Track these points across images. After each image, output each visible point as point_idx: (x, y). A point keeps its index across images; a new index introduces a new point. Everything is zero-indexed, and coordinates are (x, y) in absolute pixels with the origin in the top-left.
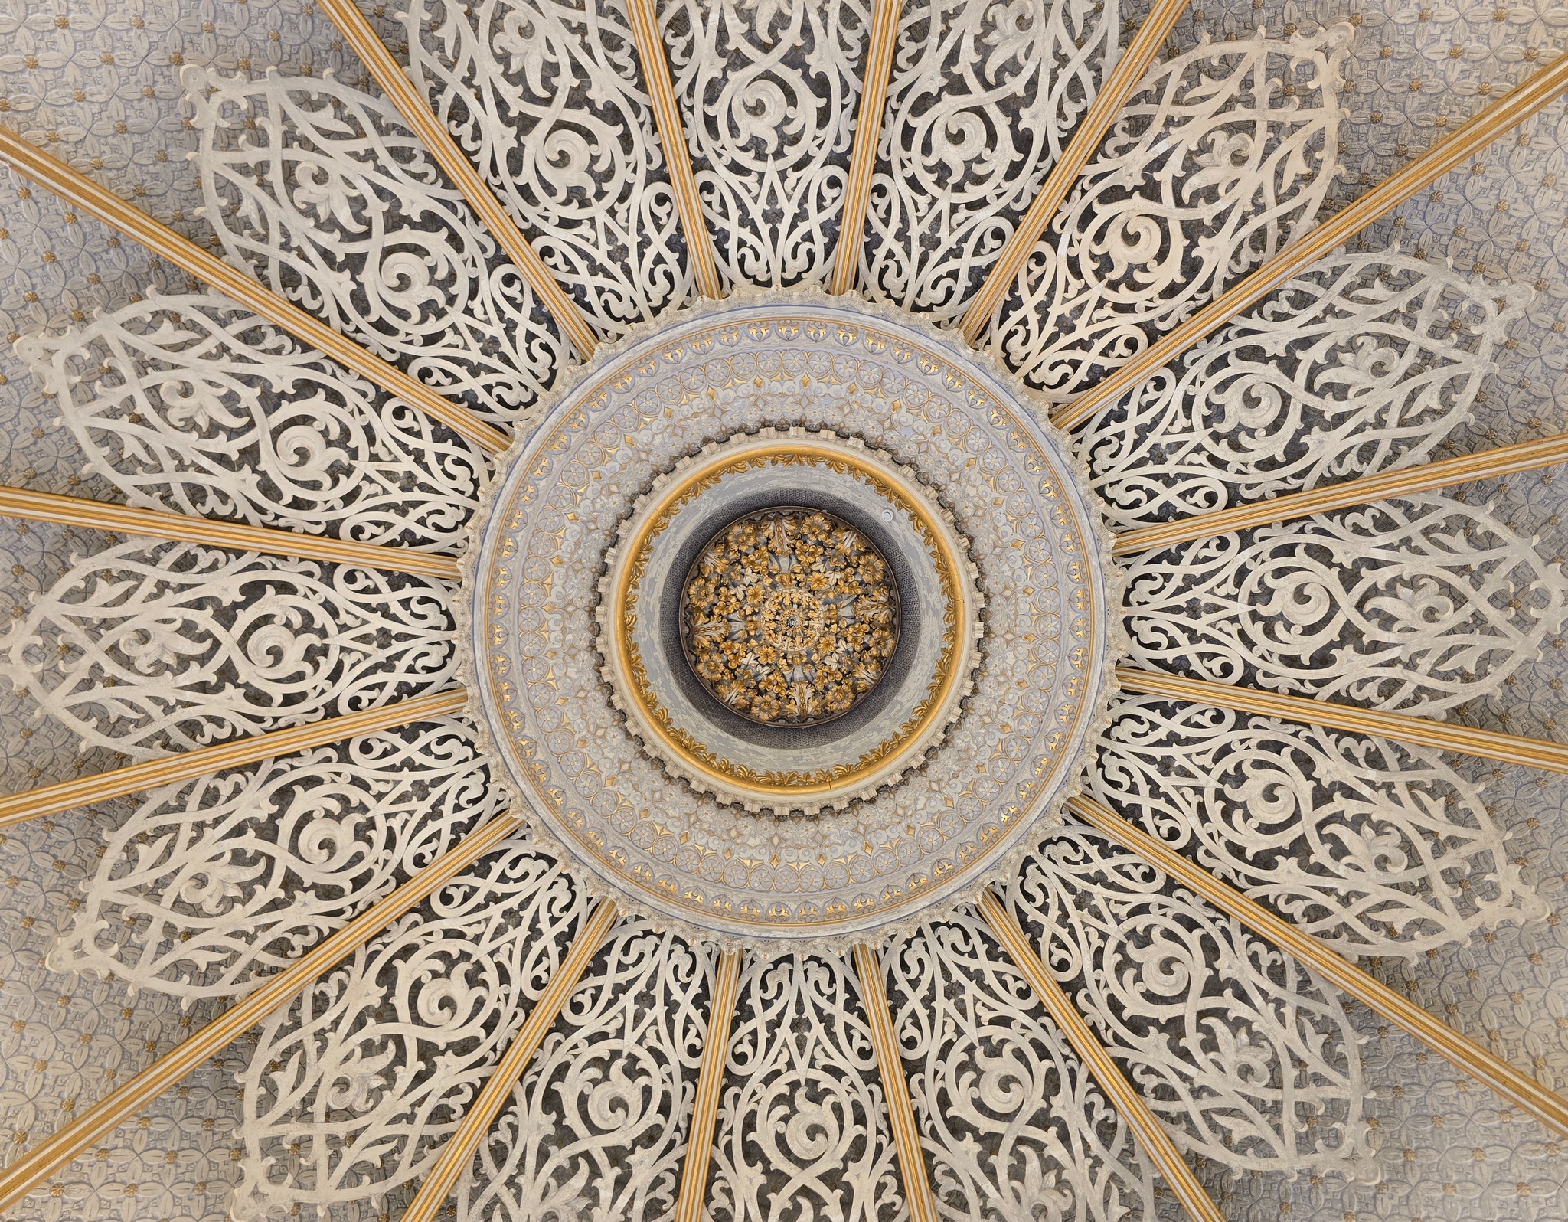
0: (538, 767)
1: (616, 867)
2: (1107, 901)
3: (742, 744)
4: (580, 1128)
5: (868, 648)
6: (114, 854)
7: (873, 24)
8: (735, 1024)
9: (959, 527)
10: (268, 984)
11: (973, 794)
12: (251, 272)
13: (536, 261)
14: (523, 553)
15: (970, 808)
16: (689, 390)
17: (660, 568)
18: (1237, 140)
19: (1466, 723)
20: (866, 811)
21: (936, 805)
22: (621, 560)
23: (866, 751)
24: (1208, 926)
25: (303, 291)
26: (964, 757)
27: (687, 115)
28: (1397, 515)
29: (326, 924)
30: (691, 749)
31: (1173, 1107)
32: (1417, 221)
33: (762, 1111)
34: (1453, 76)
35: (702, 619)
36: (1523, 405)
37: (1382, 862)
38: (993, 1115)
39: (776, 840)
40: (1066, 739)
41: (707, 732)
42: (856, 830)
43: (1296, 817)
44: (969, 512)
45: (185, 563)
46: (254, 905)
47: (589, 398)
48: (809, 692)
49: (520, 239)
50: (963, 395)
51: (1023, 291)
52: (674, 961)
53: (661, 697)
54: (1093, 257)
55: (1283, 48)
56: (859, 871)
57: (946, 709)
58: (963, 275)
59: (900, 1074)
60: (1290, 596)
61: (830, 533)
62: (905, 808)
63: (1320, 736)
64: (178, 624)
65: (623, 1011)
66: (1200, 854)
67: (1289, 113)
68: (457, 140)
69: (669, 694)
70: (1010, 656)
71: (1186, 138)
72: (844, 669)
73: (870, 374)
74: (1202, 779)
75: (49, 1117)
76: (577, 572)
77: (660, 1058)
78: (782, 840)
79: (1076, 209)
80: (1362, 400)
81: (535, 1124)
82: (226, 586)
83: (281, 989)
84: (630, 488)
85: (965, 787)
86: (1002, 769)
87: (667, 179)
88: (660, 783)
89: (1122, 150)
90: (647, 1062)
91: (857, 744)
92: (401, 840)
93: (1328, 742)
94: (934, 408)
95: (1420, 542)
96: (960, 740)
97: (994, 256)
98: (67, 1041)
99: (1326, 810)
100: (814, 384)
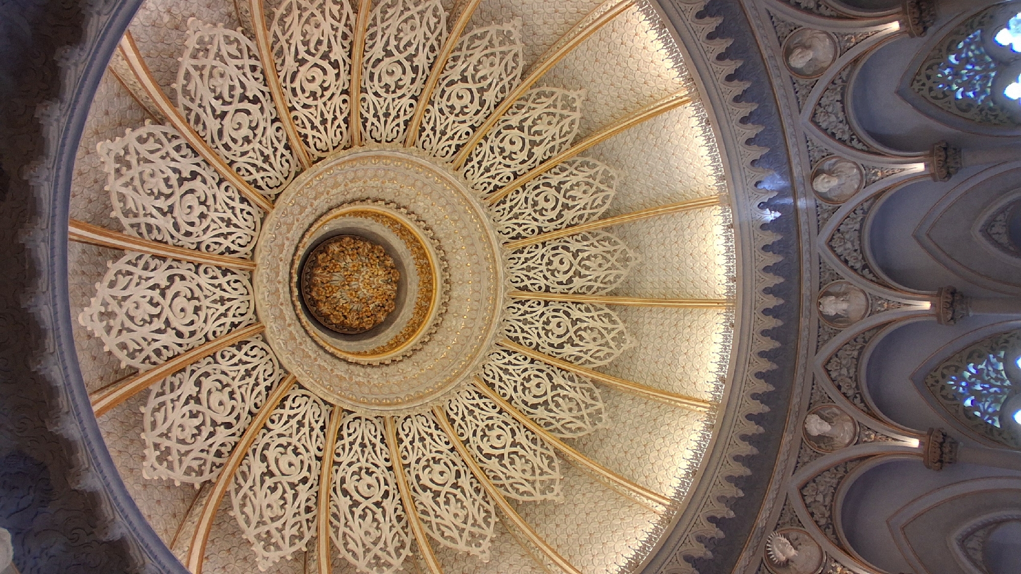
1: (459, 373)
4: (544, 398)
5: (379, 257)
6: (449, 544)
11: (464, 238)
15: (469, 241)
20: (453, 278)
21: (462, 252)
25: (224, 450)
26: (448, 236)
27: (180, 243)
29: (469, 476)
30: (404, 338)
31: (585, 217)
33: (548, 341)
35: (346, 321)
37: (550, 123)
39: (455, 315)
43: (523, 139)
45: (336, 517)
49: (208, 344)
54: (308, 98)
56: (477, 288)
59: (548, 294)
61: (327, 255)
62: (458, 264)
64: (361, 521)
68: (168, 359)
69: (371, 344)
70: (420, 203)
71: (297, 39)
74: (497, 160)
76: (335, 365)
77: (526, 370)
79: (289, 94)
81: (541, 412)
82: (344, 502)
83: (492, 490)
87: (200, 265)
88: (423, 352)
90: (526, 374)
92: (440, 448)
95: (469, 53)
96: (441, 234)
99: (526, 129)
100: (289, 235)
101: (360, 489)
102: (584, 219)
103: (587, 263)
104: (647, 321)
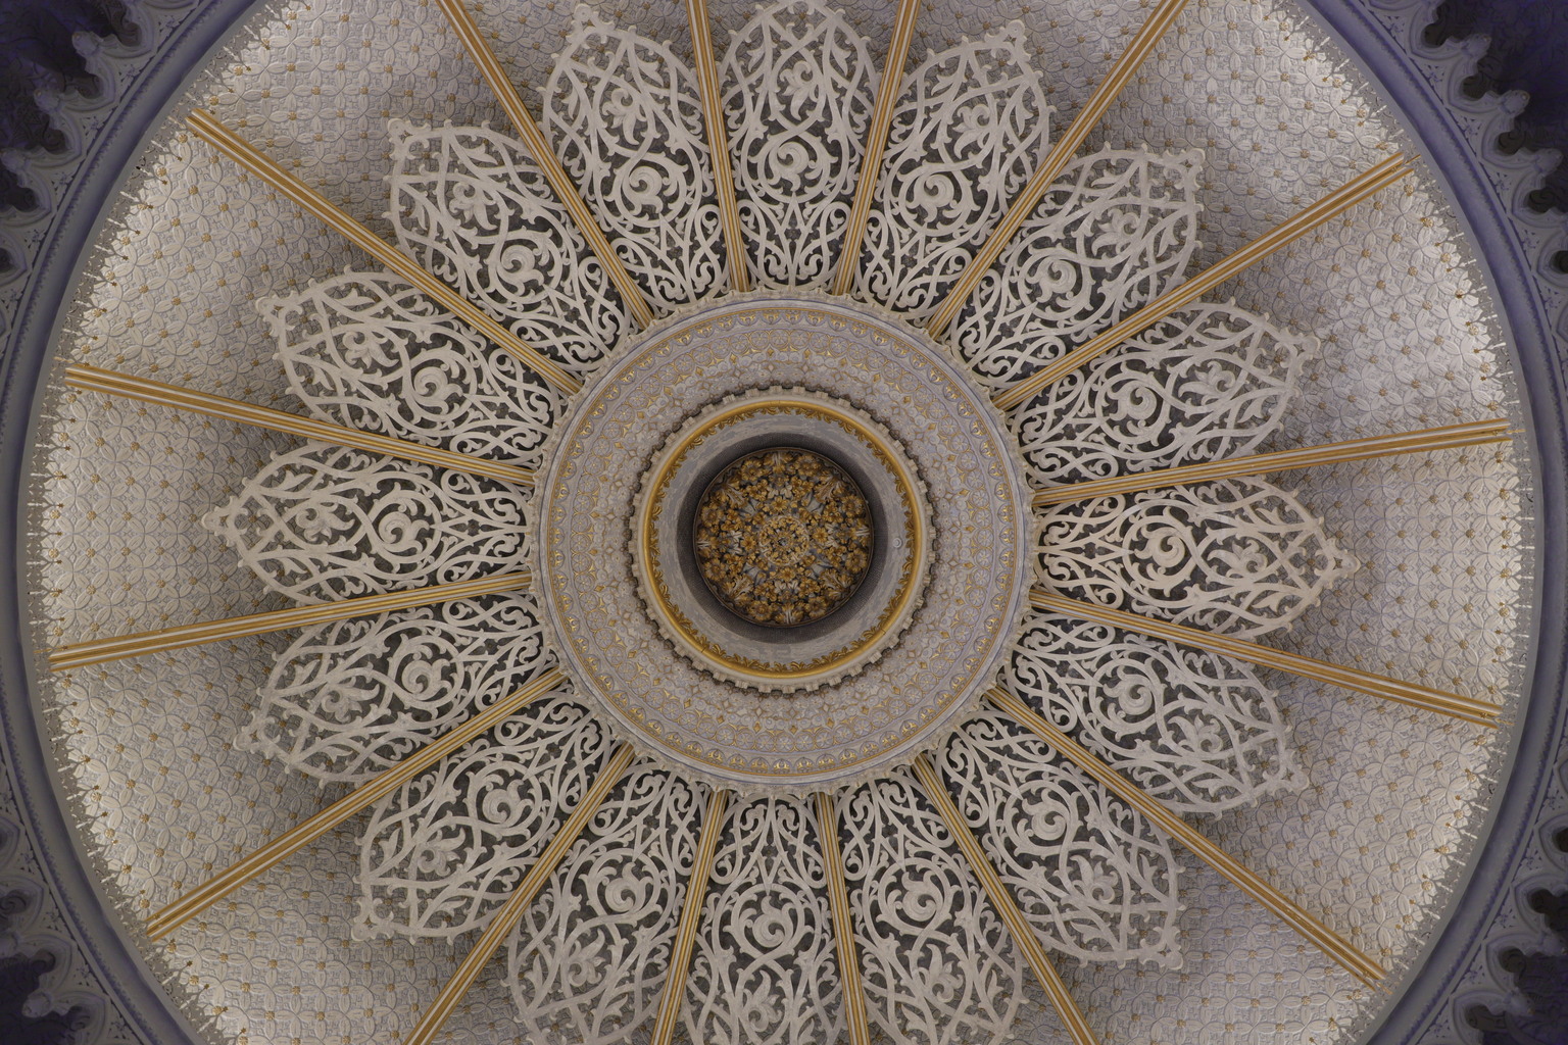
0: (570, 466)
1: (551, 563)
2: (782, 865)
3: (680, 575)
4: (393, 670)
5: (806, 601)
6: (339, 281)
7: (1153, 303)
8: (522, 711)
9: (926, 591)
10: (332, 425)
11: (776, 736)
12: (722, 82)
13: (863, 221)
14: (688, 349)
15: (764, 743)
16: (867, 364)
17: (744, 432)
18: (1261, 558)
19: (1057, 968)
20: (708, 684)
21: (749, 722)
22: (732, 406)
23: (742, 655)
24: (818, 930)
25: (735, 114)
26: (792, 714)
27: (1018, 239)
28: (1138, 827)
29: (388, 426)
30: (652, 548)
31: (699, 995)
32: (1301, 694)
33: (488, 769)
34: (1384, 643)
35: (735, 484)
36: (1253, 839)
37: (938, 989)
38: (603, 901)
39: (644, 645)
40: (855, 761)
41: (669, 547)
42: (692, 687)
43: (922, 925)
44: (940, 590)
45: (528, 178)
46: (367, 378)
47: (811, 312)
48: (748, 589)
49: (868, 202)
50: (1002, 526)
51: (1088, 510)
52: (526, 644)
53: (666, 501)
54: (1139, 533)
55: (1322, 539)
56: (670, 709)
57: (811, 680)
58: (1068, 468)
59: (578, 831)
60: (1045, 812)
61: (856, 517)
62: (730, 705)
63: (981, 897)
64: (491, 203)
65: (475, 639)
66: (855, 893)
67: (1294, 574)
68: (892, 128)
69: (673, 504)
70: (876, 688)
71: (1240, 529)
72: (781, 598)
73: (968, 461)
74: (899, 857)
75: (174, 373)
76: (703, 388)
77: (467, 685)
78: (647, 647)
79: (1156, 500)
80: (1183, 752)
81: (374, 643)
83: (336, 435)
84: (780, 376)
85: (775, 730)
86: (805, 741)
87: (974, 255)
88: (618, 545)
89: (1206, 499)
90: (459, 678)
91: (741, 646)
92: (466, 426)
93: (981, 904)
94: (981, 517)
95: (1133, 853)
96: (800, 703)
97: (1092, 476)
98: (218, 346)
99: (942, 937)
100: (935, 433)
101: (525, 250)
102: (694, 988)
103: (597, 945)
104: (379, 1011)
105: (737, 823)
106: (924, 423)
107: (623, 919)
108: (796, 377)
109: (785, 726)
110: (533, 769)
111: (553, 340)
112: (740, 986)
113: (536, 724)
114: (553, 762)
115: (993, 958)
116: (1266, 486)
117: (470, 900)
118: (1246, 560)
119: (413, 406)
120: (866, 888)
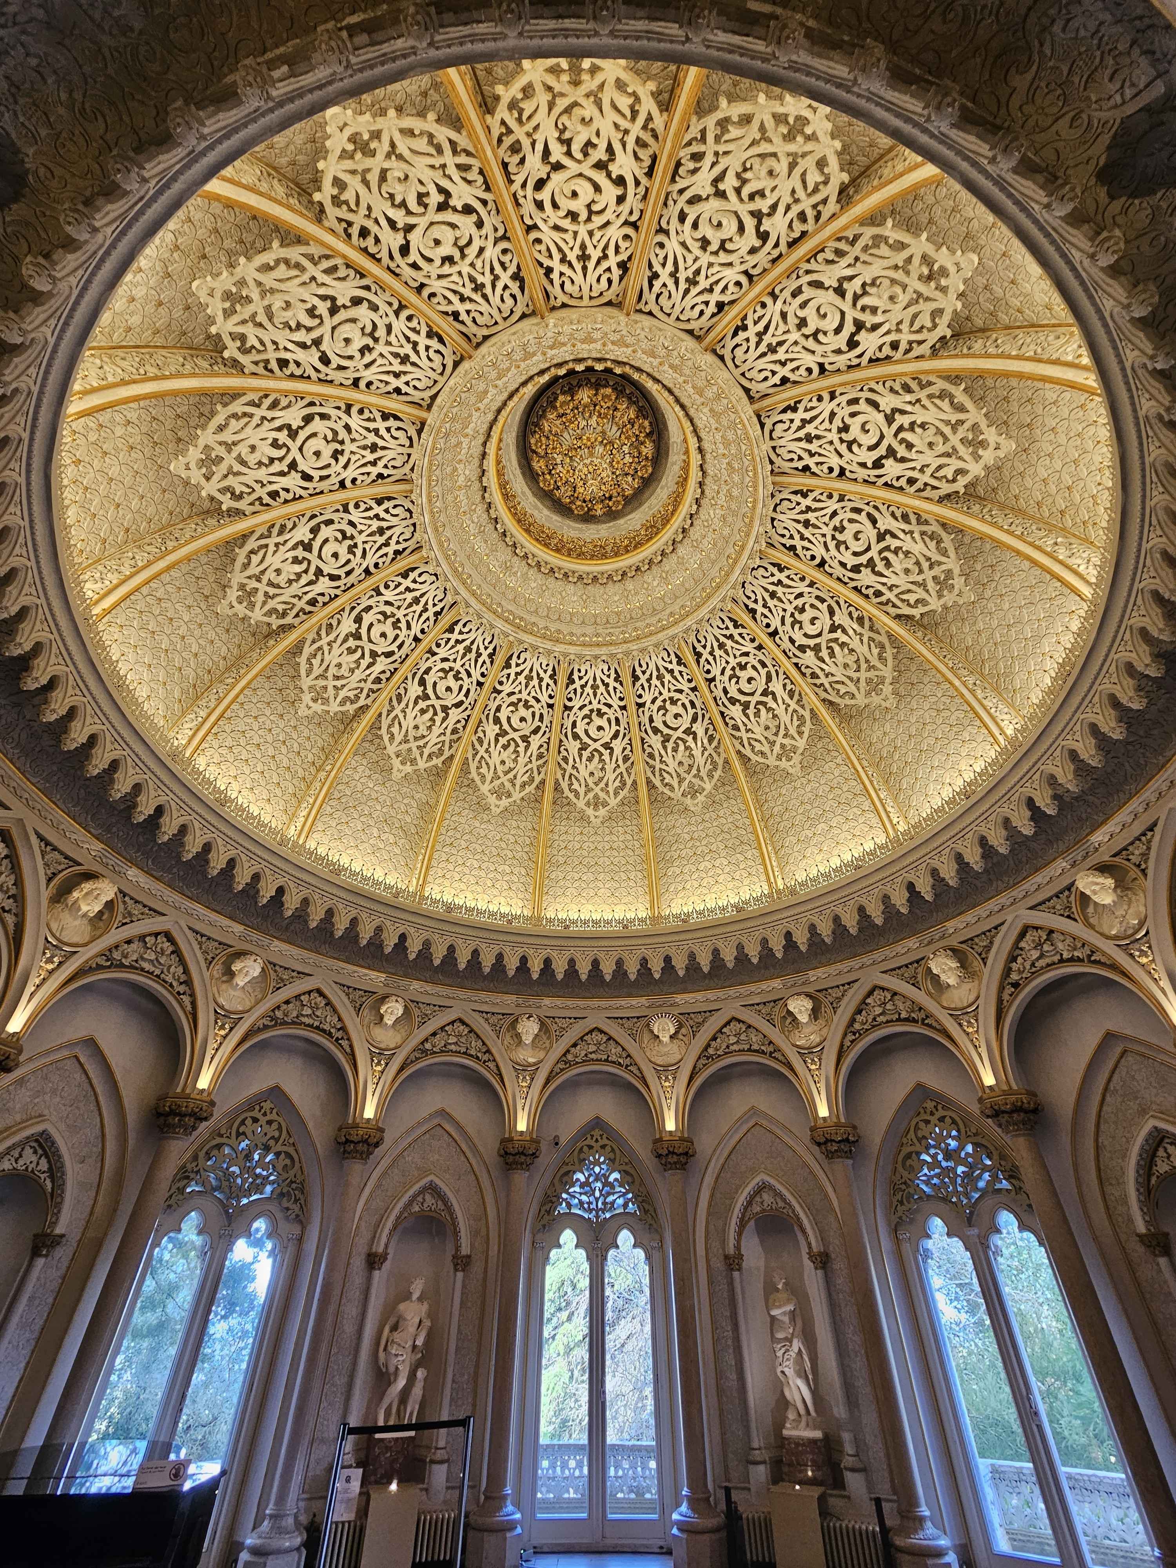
1: (613, 642)
3: (621, 521)
4: (670, 732)
5: (638, 436)
15: (733, 507)
20: (691, 533)
22: (505, 519)
26: (716, 479)
27: (329, 378)
28: (843, 246)
29: (545, 739)
30: (602, 554)
33: (727, 685)
35: (557, 493)
37: (931, 446)
39: (663, 575)
42: (692, 544)
43: (882, 436)
45: (399, 698)
51: (547, 262)
54: (563, 218)
56: (705, 566)
57: (694, 458)
59: (770, 640)
61: (572, 400)
63: (874, 386)
64: (419, 714)
66: (848, 474)
67: (590, 84)
68: (286, 501)
69: (574, 529)
71: (547, 134)
74: (829, 436)
76: (496, 550)
77: (680, 691)
78: (666, 574)
79: (529, 207)
80: (777, 193)
81: (655, 740)
82: (415, 690)
84: (478, 498)
85: (726, 495)
87: (353, 404)
89: (520, 165)
90: (677, 696)
92: (539, 696)
93: (879, 388)
95: (864, 258)
99: (895, 426)
101: (438, 687)
102: (878, 600)
103: (837, 649)
105: (783, 541)
106: (492, 391)
107: (827, 628)
108: (477, 485)
109: (725, 488)
110: (731, 659)
111: (485, 657)
112: (886, 573)
113: (706, 655)
114: (728, 648)
115: (923, 395)
116: (498, 117)
117: (795, 711)
118: (580, 127)
119: (533, 727)
120: (845, 466)
